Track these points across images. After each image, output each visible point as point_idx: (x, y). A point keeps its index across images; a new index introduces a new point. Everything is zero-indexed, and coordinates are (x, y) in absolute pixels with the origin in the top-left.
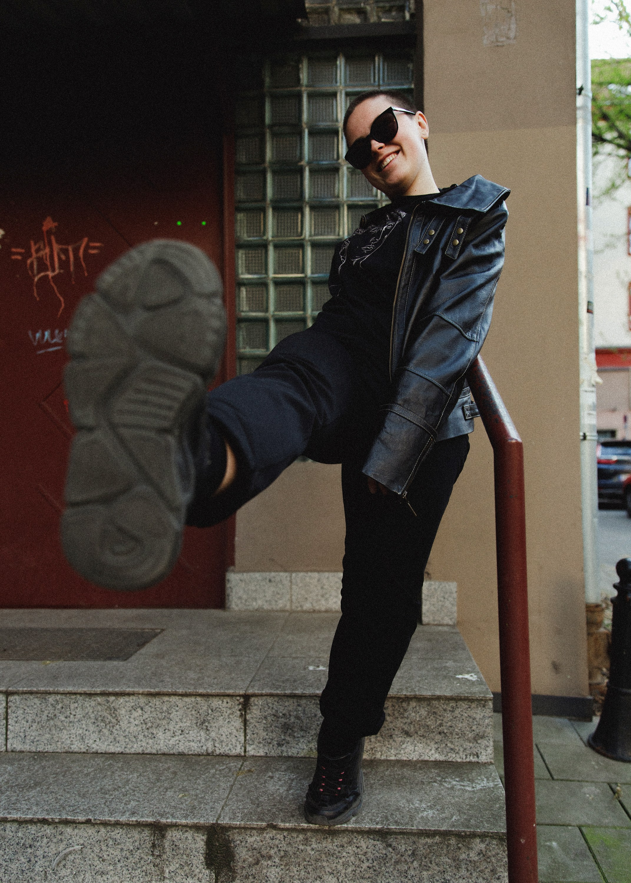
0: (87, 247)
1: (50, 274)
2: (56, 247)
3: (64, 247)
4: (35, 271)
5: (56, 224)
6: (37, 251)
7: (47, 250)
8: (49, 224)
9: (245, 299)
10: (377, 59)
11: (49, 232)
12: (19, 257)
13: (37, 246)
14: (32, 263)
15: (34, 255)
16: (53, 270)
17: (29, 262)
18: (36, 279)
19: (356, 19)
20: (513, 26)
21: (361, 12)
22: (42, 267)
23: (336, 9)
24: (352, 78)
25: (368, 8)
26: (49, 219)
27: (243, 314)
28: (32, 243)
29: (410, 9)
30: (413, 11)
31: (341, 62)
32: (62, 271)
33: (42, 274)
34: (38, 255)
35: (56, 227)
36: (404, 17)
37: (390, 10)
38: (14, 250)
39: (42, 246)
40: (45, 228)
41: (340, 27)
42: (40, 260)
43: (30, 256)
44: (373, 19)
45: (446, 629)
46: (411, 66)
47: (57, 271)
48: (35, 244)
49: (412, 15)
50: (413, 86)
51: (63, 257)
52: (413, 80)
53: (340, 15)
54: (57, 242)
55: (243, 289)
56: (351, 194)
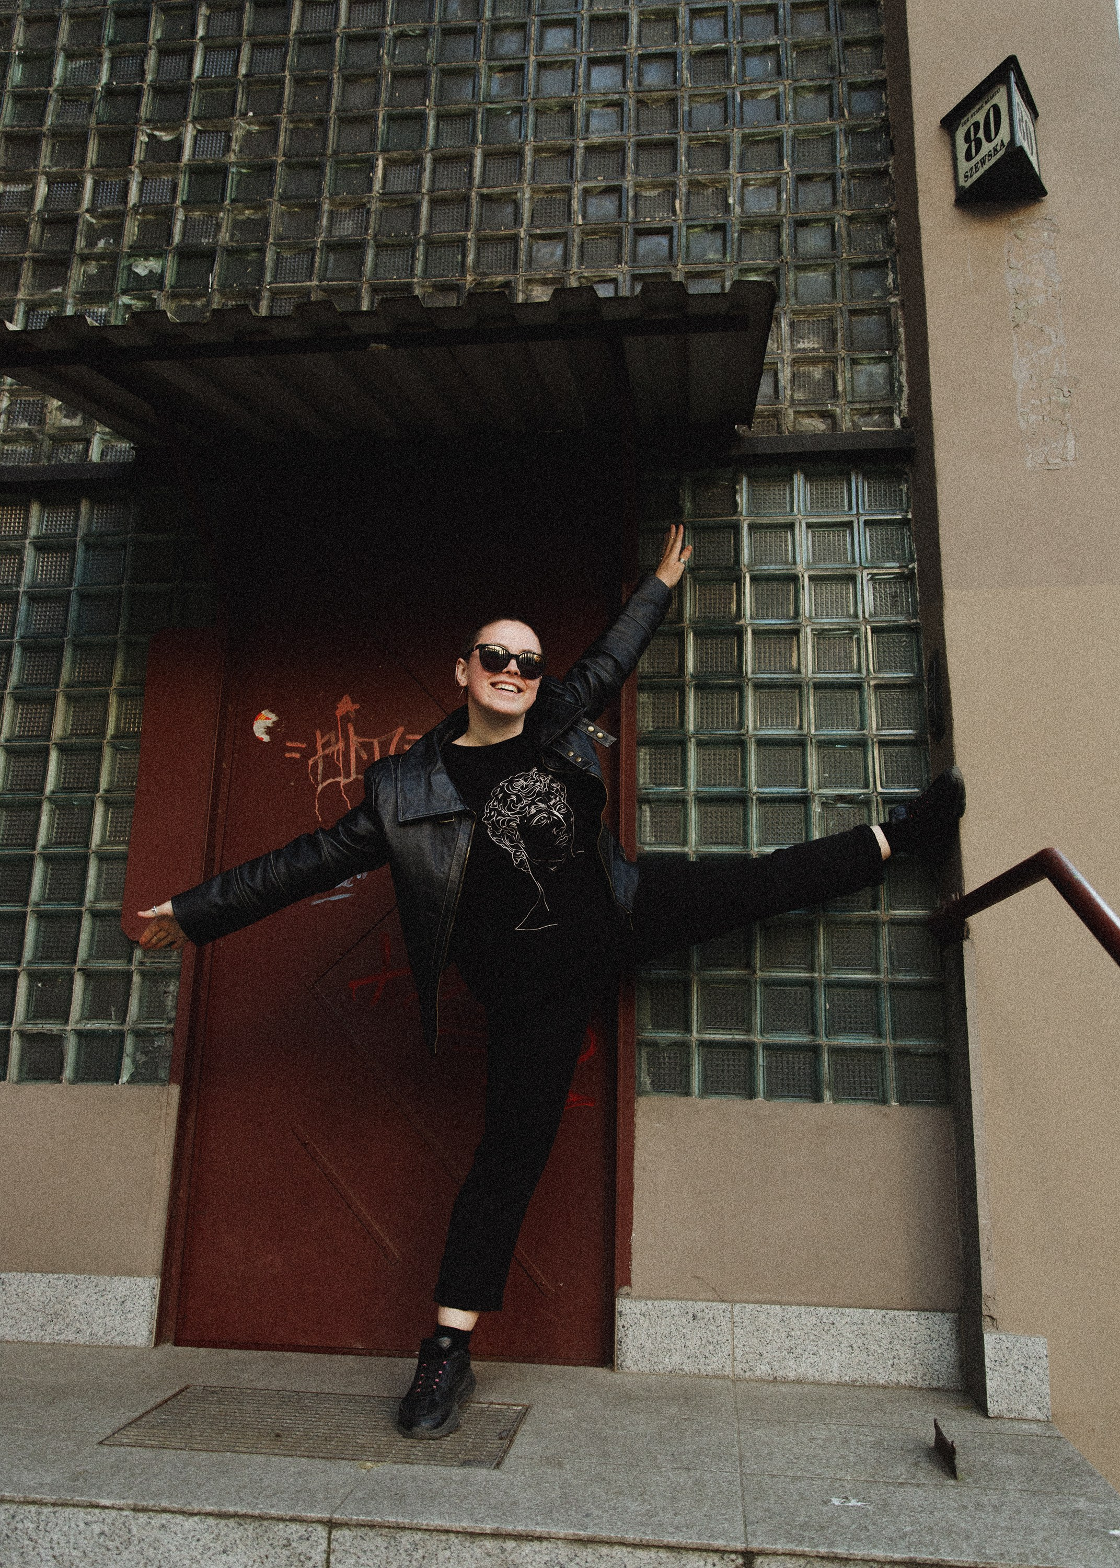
0: (402, 740)
1: (342, 781)
2: (354, 740)
3: (366, 740)
4: (319, 777)
5: (357, 706)
6: (325, 746)
7: (341, 745)
8: (346, 706)
9: (648, 824)
10: (853, 478)
11: (346, 718)
12: (297, 756)
13: (326, 738)
14: (316, 764)
15: (320, 752)
16: (348, 775)
17: (311, 762)
18: (319, 790)
19: (820, 426)
20: (1071, 444)
21: (825, 415)
22: (331, 769)
23: (790, 412)
24: (817, 503)
25: (838, 410)
26: (346, 699)
28: (318, 735)
29: (901, 412)
30: (905, 414)
31: (798, 480)
32: (360, 776)
33: (330, 781)
34: (327, 752)
35: (356, 711)
36: (892, 424)
37: (869, 413)
38: (289, 744)
39: (333, 740)
40: (339, 713)
41: (798, 436)
42: (328, 759)
43: (315, 754)
44: (846, 425)
45: (1035, 1428)
46: (904, 487)
47: (353, 777)
48: (322, 736)
49: (903, 421)
50: (910, 516)
51: (364, 756)
52: (908, 507)
53: (795, 419)
54: (357, 733)
55: (646, 808)
56: (818, 668)
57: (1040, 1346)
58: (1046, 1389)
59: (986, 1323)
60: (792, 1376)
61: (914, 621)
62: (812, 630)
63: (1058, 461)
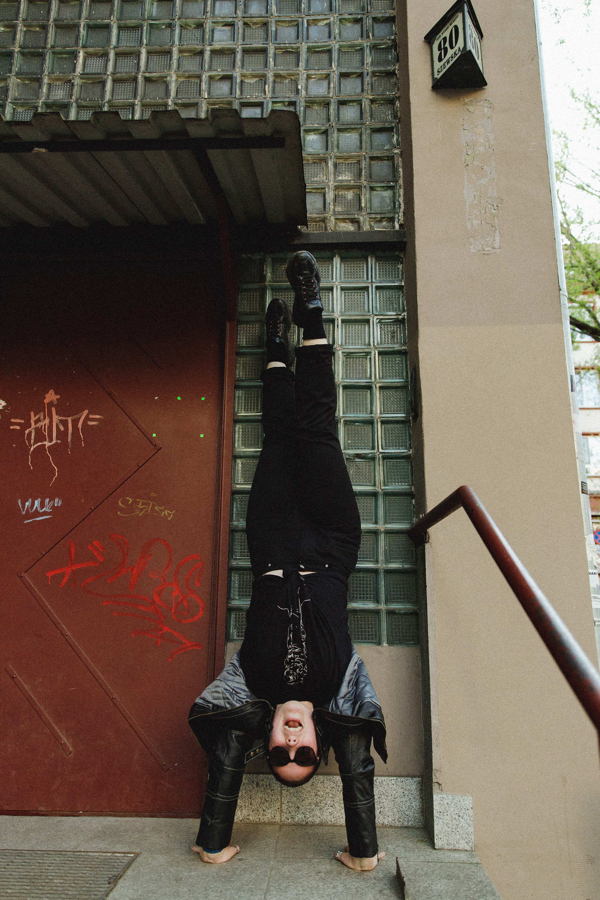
0: (87, 419)
1: (47, 444)
2: (56, 418)
3: (63, 418)
4: (32, 441)
5: (59, 397)
6: (36, 422)
7: (47, 421)
8: (51, 396)
9: (240, 472)
10: (369, 260)
11: (51, 404)
12: (18, 428)
13: (37, 417)
14: (30, 433)
15: (33, 426)
16: (50, 441)
17: (27, 432)
18: (32, 449)
19: (350, 227)
20: (498, 238)
21: (354, 221)
22: (40, 436)
23: (333, 219)
24: (347, 275)
25: (361, 219)
26: (52, 392)
27: (238, 486)
28: (32, 414)
29: (399, 220)
30: (401, 222)
31: (337, 261)
32: (59, 441)
33: (40, 444)
34: (38, 425)
35: (57, 399)
36: (394, 227)
37: (380, 221)
38: (13, 420)
39: (42, 417)
40: (46, 401)
41: (336, 233)
42: (38, 430)
43: (30, 427)
44: (366, 227)
45: (463, 857)
46: (400, 266)
47: (54, 441)
48: (35, 416)
49: (401, 225)
50: (403, 284)
51: (62, 428)
52: (402, 278)
53: (336, 223)
54: (57, 414)
55: (239, 461)
56: (346, 376)
57: (468, 801)
58: (471, 829)
59: (435, 788)
60: (317, 821)
61: (404, 348)
62: (343, 353)
63: (490, 249)
